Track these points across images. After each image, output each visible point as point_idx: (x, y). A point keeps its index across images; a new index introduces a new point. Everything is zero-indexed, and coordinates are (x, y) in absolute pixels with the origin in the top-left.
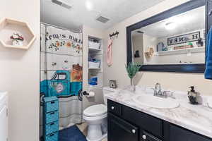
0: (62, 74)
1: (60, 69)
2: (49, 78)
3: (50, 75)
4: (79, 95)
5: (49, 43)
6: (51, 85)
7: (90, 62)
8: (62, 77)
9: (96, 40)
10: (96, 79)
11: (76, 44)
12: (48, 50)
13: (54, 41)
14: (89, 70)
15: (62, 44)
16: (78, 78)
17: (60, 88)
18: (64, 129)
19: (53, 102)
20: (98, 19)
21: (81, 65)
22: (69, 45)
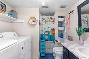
0: (47, 32)
1: (47, 30)
2: (43, 34)
3: (43, 33)
4: (53, 41)
5: (43, 21)
6: (44, 36)
7: (59, 28)
8: (47, 33)
9: (62, 17)
10: (63, 35)
11: (52, 20)
12: (43, 24)
13: (45, 20)
14: (58, 31)
15: (47, 21)
16: (53, 34)
17: (47, 37)
18: (48, 53)
19: (43, 42)
20: (61, 7)
21: (54, 29)
22: (50, 21)
